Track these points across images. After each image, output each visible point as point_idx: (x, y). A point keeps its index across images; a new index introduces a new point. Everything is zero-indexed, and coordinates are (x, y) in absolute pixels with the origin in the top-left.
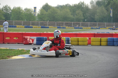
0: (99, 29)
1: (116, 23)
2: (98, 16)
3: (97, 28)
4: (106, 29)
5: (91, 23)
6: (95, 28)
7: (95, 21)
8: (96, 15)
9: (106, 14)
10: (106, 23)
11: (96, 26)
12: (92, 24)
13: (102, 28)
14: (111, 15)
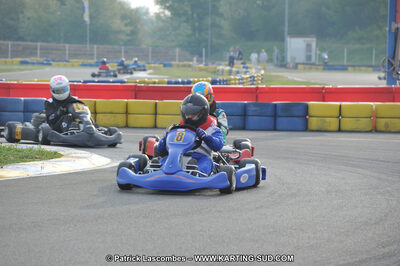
0: (50, 64)
1: (101, 46)
2: (29, 19)
3: (43, 64)
4: (73, 66)
5: (16, 43)
6: (33, 64)
7: (20, 39)
8: (21, 16)
9: (59, 13)
10: (67, 46)
11: (35, 54)
12: (20, 48)
13: (61, 63)
14: (86, 18)
